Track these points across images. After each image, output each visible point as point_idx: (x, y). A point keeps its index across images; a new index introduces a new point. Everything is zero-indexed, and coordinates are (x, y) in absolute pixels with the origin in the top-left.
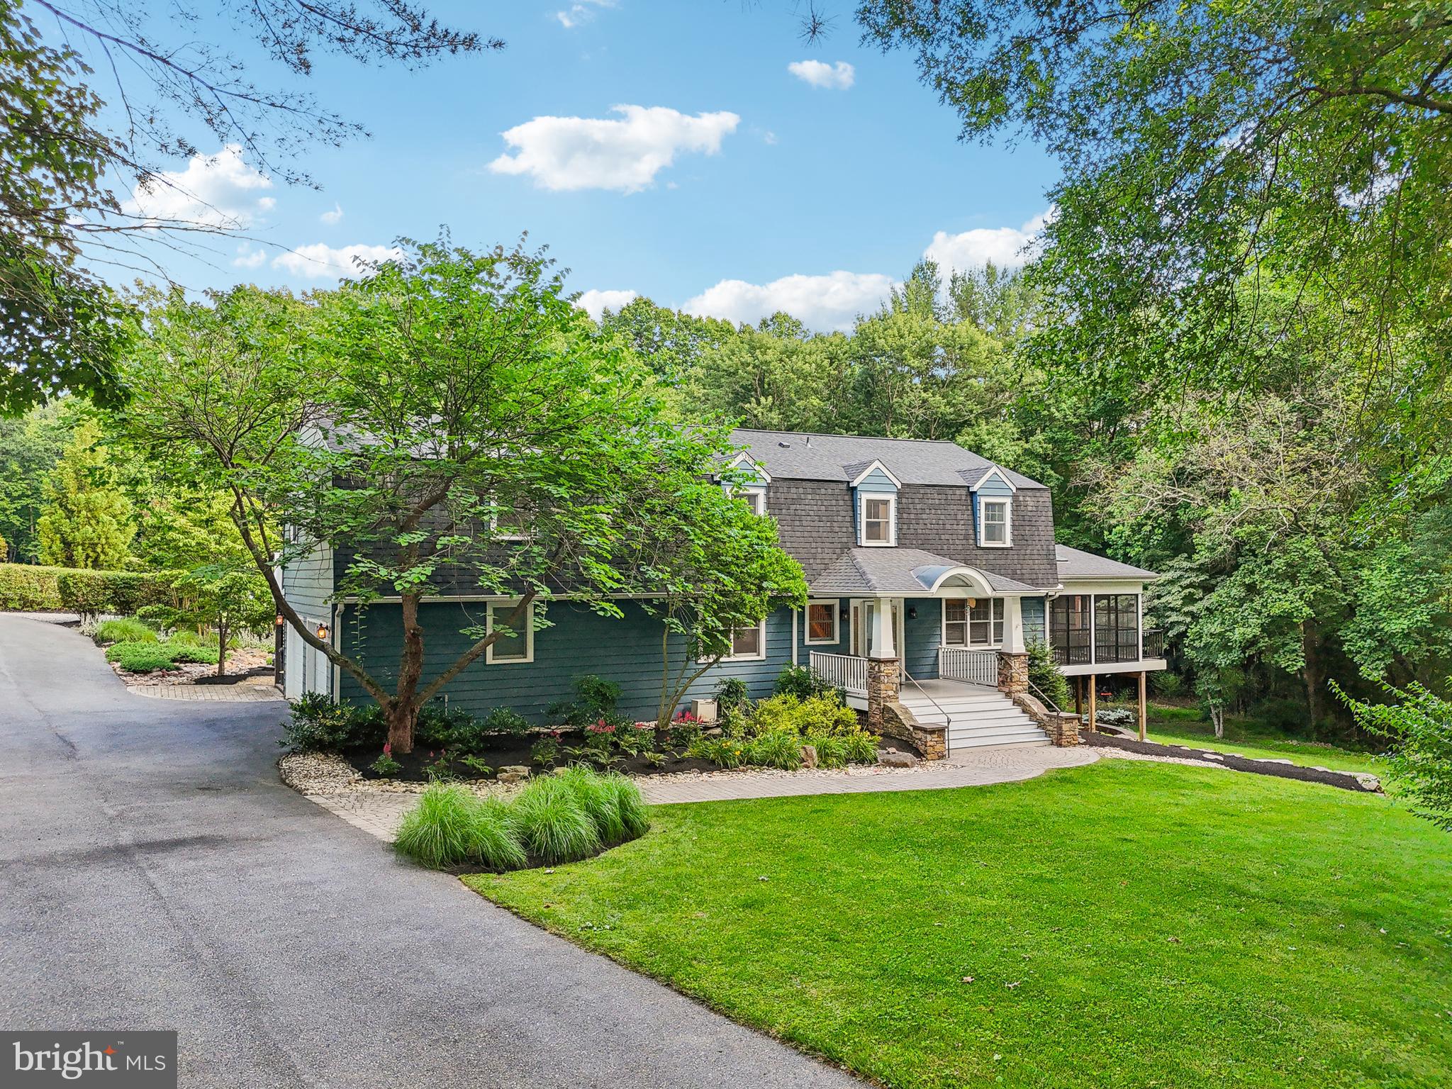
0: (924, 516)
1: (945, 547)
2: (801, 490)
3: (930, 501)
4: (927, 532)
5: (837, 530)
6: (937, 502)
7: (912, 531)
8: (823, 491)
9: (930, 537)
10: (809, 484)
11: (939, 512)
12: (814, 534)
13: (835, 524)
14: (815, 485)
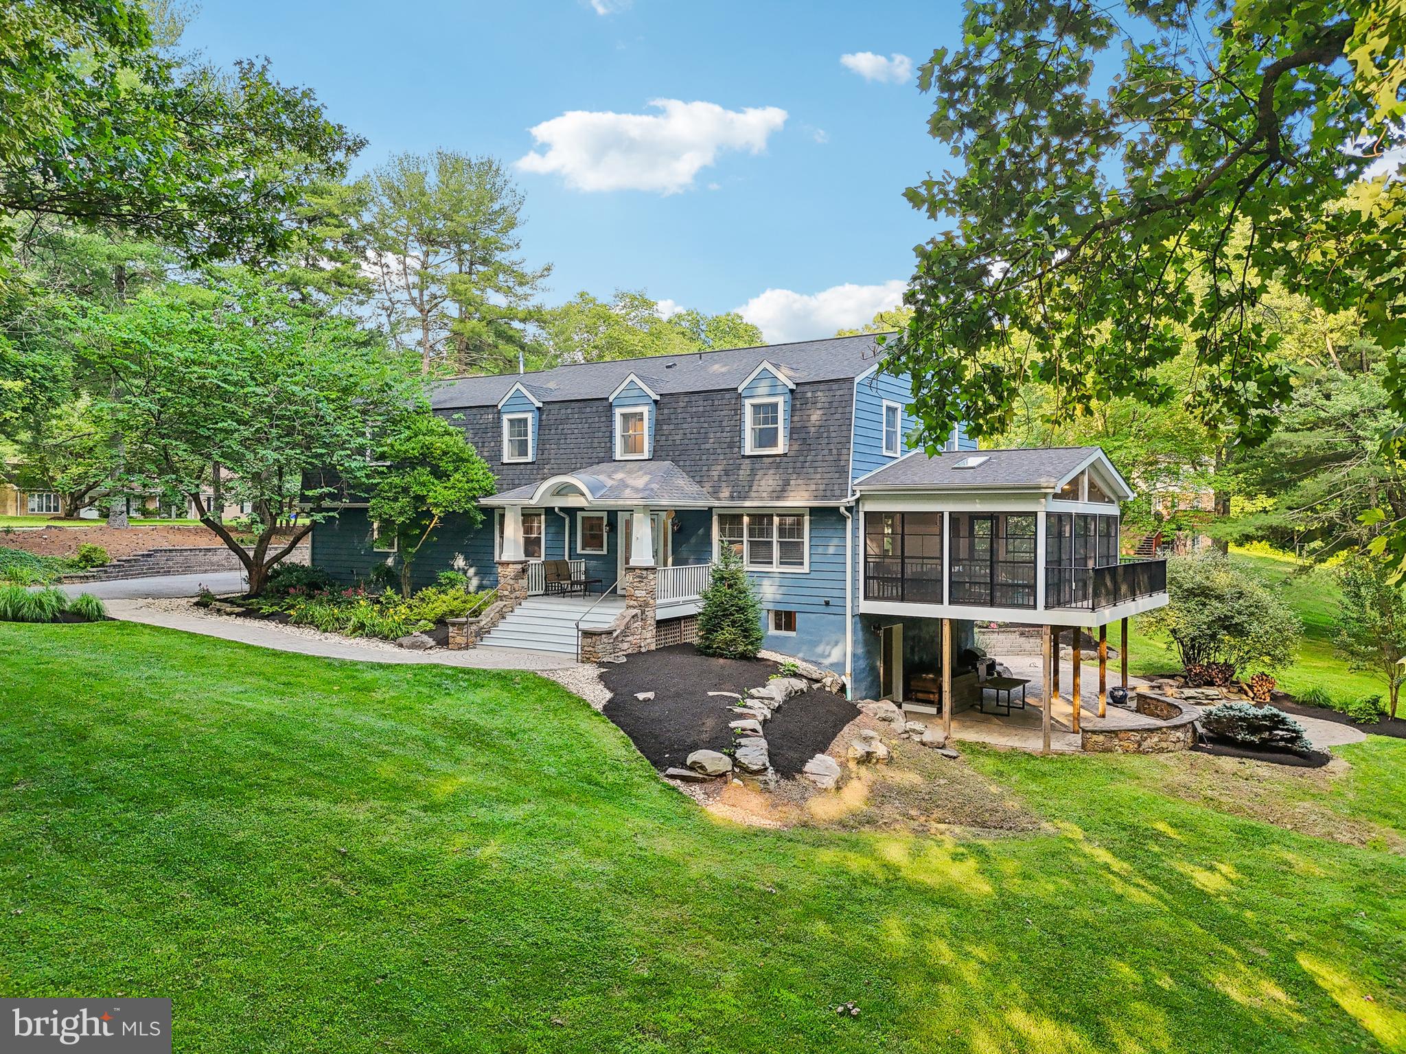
0: (685, 426)
1: (704, 457)
2: (569, 411)
3: (694, 409)
4: (686, 442)
5: (596, 445)
6: (701, 409)
7: (670, 443)
8: (588, 410)
9: (690, 447)
10: (578, 404)
11: (702, 420)
12: (576, 451)
13: (596, 440)
14: (582, 404)
